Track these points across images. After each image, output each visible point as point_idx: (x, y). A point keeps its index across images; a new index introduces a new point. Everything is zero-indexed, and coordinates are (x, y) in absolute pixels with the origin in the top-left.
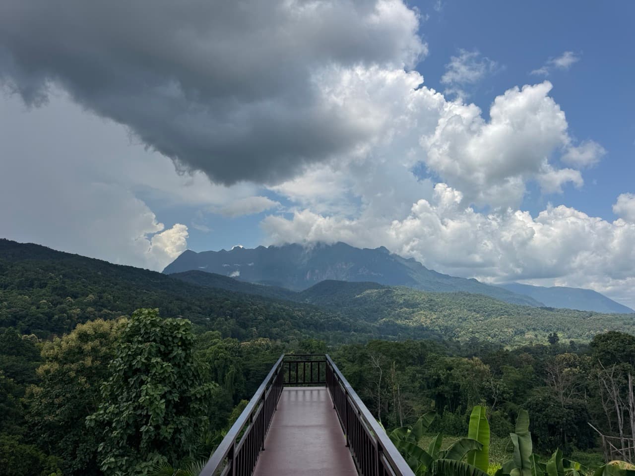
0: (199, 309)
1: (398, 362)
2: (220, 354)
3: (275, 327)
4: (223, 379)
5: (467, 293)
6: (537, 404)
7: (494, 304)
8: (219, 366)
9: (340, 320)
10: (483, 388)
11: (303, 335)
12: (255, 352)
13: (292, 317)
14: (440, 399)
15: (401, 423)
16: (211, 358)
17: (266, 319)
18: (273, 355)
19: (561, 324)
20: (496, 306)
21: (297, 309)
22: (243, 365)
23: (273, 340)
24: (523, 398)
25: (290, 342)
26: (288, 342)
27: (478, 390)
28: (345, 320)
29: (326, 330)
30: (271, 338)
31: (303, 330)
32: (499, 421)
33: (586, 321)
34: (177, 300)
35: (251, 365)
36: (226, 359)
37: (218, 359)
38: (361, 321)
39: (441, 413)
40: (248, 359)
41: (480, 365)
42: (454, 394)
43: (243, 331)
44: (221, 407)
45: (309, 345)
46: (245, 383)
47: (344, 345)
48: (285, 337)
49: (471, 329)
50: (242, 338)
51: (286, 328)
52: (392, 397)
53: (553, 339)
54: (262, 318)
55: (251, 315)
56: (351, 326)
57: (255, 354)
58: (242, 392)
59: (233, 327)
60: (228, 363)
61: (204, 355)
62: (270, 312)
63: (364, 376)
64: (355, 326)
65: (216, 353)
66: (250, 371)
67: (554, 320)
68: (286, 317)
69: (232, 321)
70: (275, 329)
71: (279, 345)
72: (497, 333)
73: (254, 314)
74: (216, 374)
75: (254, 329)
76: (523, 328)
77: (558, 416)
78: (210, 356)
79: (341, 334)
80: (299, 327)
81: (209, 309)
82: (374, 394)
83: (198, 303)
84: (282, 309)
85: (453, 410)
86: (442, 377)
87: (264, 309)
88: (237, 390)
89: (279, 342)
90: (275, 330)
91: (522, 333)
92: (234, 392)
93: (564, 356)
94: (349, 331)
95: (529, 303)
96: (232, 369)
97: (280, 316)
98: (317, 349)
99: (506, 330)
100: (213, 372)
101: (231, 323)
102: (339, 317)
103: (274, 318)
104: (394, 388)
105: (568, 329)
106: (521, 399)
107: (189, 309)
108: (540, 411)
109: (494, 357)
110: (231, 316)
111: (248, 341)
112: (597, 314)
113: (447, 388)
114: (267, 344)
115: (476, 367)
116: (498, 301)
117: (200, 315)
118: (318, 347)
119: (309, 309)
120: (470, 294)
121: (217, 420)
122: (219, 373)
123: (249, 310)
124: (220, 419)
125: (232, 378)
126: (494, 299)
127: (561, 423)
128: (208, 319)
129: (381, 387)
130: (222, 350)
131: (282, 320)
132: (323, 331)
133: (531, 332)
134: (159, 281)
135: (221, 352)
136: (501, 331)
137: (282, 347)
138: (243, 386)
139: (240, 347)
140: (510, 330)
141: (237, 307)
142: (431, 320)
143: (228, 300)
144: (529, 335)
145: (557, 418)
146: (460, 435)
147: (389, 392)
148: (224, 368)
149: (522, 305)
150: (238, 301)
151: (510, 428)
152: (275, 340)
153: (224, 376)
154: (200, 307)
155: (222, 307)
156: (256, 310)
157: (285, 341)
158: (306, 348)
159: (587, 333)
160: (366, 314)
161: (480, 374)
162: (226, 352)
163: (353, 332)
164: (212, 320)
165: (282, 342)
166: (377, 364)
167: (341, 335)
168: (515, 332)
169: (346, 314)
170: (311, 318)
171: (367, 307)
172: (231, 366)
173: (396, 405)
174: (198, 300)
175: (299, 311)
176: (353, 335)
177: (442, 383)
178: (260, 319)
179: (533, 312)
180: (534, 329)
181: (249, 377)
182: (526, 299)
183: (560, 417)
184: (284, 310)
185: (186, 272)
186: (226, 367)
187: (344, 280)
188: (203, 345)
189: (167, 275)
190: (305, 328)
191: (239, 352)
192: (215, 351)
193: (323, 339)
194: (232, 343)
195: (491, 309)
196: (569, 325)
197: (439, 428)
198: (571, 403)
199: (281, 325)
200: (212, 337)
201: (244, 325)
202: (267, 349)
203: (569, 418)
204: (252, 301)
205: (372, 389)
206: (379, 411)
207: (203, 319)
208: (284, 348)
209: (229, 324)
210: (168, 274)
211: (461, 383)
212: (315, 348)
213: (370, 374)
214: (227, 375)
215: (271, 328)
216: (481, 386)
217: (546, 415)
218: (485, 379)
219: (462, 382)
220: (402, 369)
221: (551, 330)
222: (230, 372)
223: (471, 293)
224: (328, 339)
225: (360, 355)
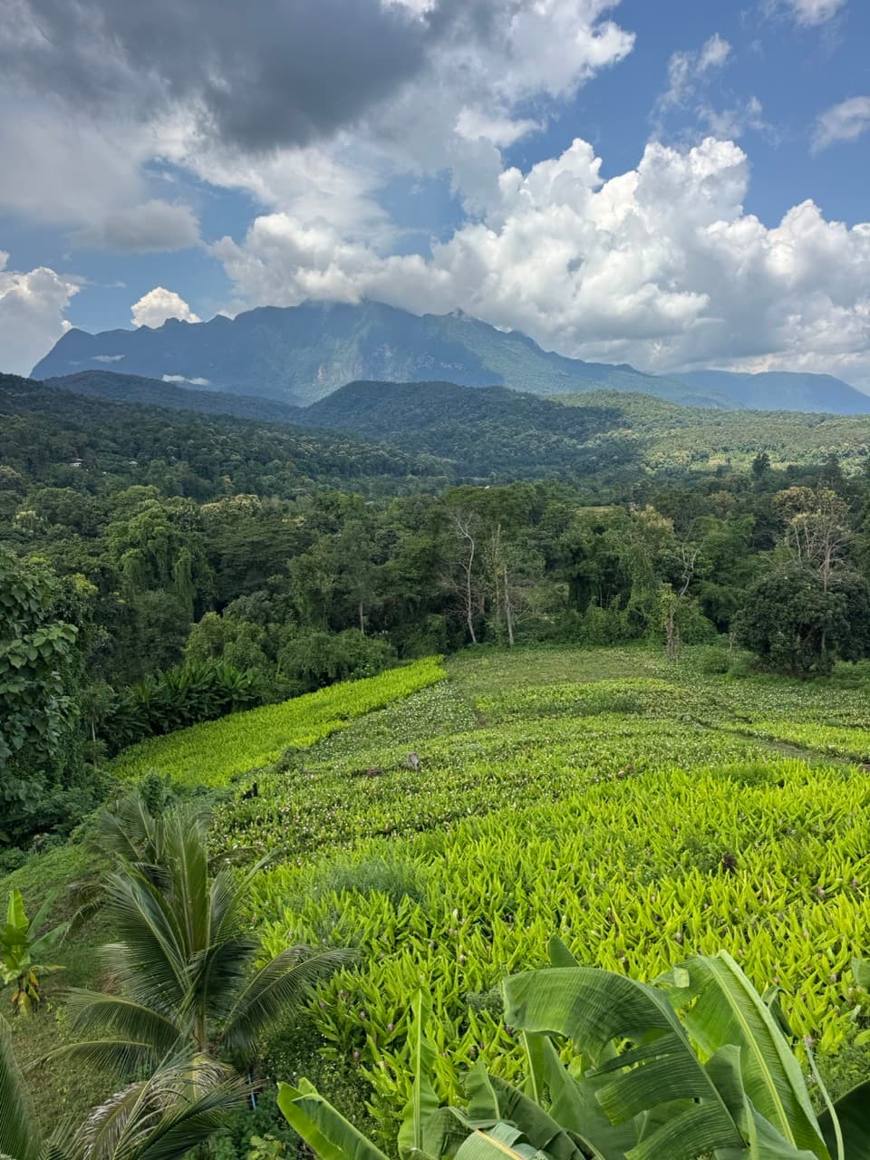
0: (112, 444)
1: (506, 525)
2: (156, 528)
3: (266, 474)
4: (170, 574)
5: (613, 393)
6: (779, 588)
7: (659, 408)
8: (157, 551)
9: (387, 455)
10: (658, 562)
11: (321, 486)
12: (230, 520)
13: (297, 455)
14: (580, 584)
15: (510, 631)
16: (140, 537)
17: (248, 459)
18: (264, 525)
19: (771, 438)
20: (662, 412)
21: (304, 438)
22: (206, 546)
23: (265, 497)
24: (729, 572)
25: (298, 498)
26: (293, 498)
27: (650, 565)
28: (395, 455)
29: (362, 474)
30: (260, 494)
31: (319, 477)
32: (688, 617)
33: (815, 430)
34: (67, 428)
35: (220, 545)
36: (169, 537)
37: (154, 538)
38: (423, 456)
39: (582, 609)
40: (215, 534)
41: (656, 519)
42: (606, 575)
43: (205, 483)
44: (167, 628)
45: (333, 504)
46: (214, 578)
47: (396, 499)
48: (286, 491)
49: (616, 457)
50: (203, 496)
51: (287, 473)
52: (493, 589)
53: (761, 465)
54: (238, 457)
55: (217, 452)
56: (406, 465)
57: (231, 524)
58: (211, 594)
59: (185, 476)
60: (176, 544)
61: (125, 530)
62: (253, 446)
63: (441, 554)
64: (413, 465)
65: (148, 526)
66: (221, 555)
67: (762, 431)
68: (285, 454)
69: (182, 466)
70: (265, 478)
71: (276, 506)
72: (661, 460)
73: (222, 452)
74: (155, 565)
75: (227, 479)
76: (706, 449)
77: (818, 608)
78: (137, 533)
79: (389, 480)
80: (311, 471)
81: (132, 445)
82: (459, 584)
83: (108, 433)
84: (277, 439)
85: (603, 602)
86: (587, 546)
87: (241, 441)
88: (199, 590)
89: (275, 501)
90: (266, 480)
91: (705, 457)
92: (195, 595)
93: (788, 492)
94: (403, 474)
95: (718, 404)
96: (185, 554)
97: (272, 453)
98: (349, 509)
99: (677, 454)
100: (147, 561)
101: (181, 469)
102: (384, 450)
103: (263, 458)
104: (499, 572)
105: (783, 447)
106: (727, 575)
107: (92, 445)
108: (783, 600)
109: (665, 502)
110: (179, 457)
111: (217, 501)
112: (832, 417)
113: (594, 565)
114: (253, 505)
115: (649, 525)
116: (666, 403)
117: (118, 457)
118: (351, 505)
119: (326, 438)
120: (618, 394)
121: (160, 651)
122: (160, 562)
123: (212, 445)
124: (167, 649)
125: (186, 570)
126: (657, 400)
127: (823, 619)
128: (134, 463)
129: (474, 572)
130: (159, 520)
131: (276, 461)
132: (356, 476)
133: (719, 455)
134: (25, 394)
135: (159, 525)
136: (669, 457)
137: (281, 508)
138: (210, 583)
139: (197, 513)
140: (684, 453)
141: (188, 437)
142: (548, 445)
143: (167, 426)
144: (716, 461)
145: (817, 611)
146: (616, 645)
147: (489, 580)
148: (168, 553)
149: (707, 407)
150: (188, 428)
151: (706, 626)
152: (270, 496)
153: (170, 568)
154: (114, 440)
155: (157, 440)
156: (224, 443)
157: (287, 498)
158: (327, 508)
159: (814, 451)
160: (433, 442)
161: (653, 535)
162: (169, 524)
163: (410, 476)
164: (142, 464)
165: (281, 499)
166: (463, 531)
167: (388, 483)
168: (693, 457)
169: (396, 444)
170: (332, 454)
171: (434, 429)
172: (182, 549)
173: (502, 601)
174: (110, 428)
175: (309, 442)
176: (412, 481)
177: (585, 557)
178: (237, 460)
179: (726, 419)
180: (726, 450)
181: (221, 567)
182: (715, 398)
183: (822, 608)
184: (281, 442)
185: (77, 374)
186: (172, 551)
187: (389, 379)
188: (123, 512)
189: (41, 382)
190: (322, 472)
191: (198, 522)
192: (145, 523)
193: (357, 491)
194: (180, 505)
195: (652, 419)
196: (784, 439)
197: (579, 636)
198: (840, 580)
199: (277, 469)
200: (143, 496)
201: (205, 472)
202: (254, 514)
203: (839, 609)
204: (216, 426)
205: (456, 577)
206: (470, 614)
207: (124, 463)
208: (285, 510)
209: (177, 470)
210: (43, 379)
211: (621, 555)
212: (346, 506)
213: (451, 549)
214: (176, 565)
215: (258, 475)
216: (656, 557)
217: (795, 607)
218: (662, 544)
219: (623, 553)
220: (511, 537)
221: (753, 450)
222: (181, 560)
223: (620, 392)
224: (366, 491)
225: (433, 516)
